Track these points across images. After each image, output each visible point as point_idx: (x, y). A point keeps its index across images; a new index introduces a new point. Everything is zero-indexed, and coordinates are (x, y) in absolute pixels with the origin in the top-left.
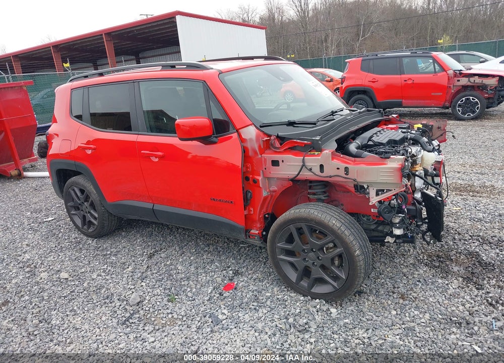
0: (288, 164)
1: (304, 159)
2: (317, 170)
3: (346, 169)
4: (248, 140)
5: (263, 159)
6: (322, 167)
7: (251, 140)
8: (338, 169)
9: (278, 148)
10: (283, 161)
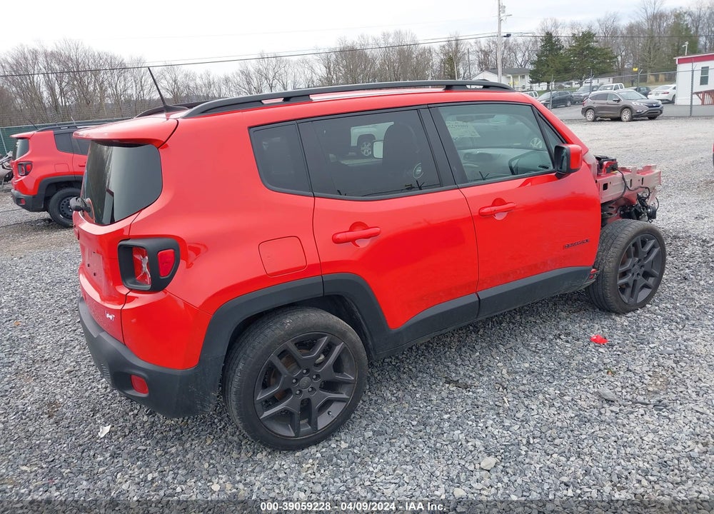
0: (613, 185)
1: (623, 177)
2: (629, 186)
3: (643, 180)
8: (639, 180)
10: (610, 183)
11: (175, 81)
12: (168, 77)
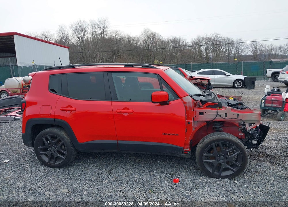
0: (208, 113)
1: (217, 111)
2: (223, 116)
3: (238, 115)
4: (188, 103)
5: (195, 112)
6: (226, 114)
7: (189, 102)
8: (234, 115)
9: (202, 106)
10: (206, 112)
11: (256, 48)
12: (253, 46)
